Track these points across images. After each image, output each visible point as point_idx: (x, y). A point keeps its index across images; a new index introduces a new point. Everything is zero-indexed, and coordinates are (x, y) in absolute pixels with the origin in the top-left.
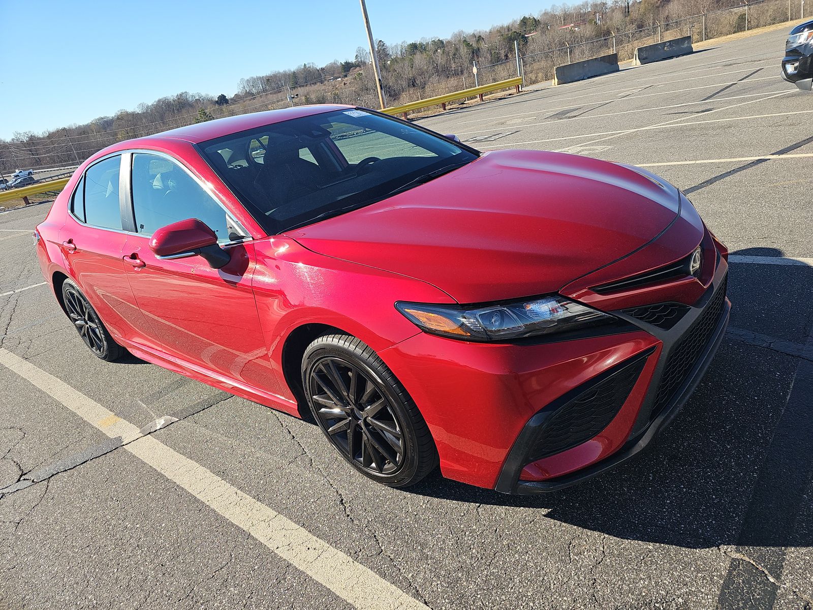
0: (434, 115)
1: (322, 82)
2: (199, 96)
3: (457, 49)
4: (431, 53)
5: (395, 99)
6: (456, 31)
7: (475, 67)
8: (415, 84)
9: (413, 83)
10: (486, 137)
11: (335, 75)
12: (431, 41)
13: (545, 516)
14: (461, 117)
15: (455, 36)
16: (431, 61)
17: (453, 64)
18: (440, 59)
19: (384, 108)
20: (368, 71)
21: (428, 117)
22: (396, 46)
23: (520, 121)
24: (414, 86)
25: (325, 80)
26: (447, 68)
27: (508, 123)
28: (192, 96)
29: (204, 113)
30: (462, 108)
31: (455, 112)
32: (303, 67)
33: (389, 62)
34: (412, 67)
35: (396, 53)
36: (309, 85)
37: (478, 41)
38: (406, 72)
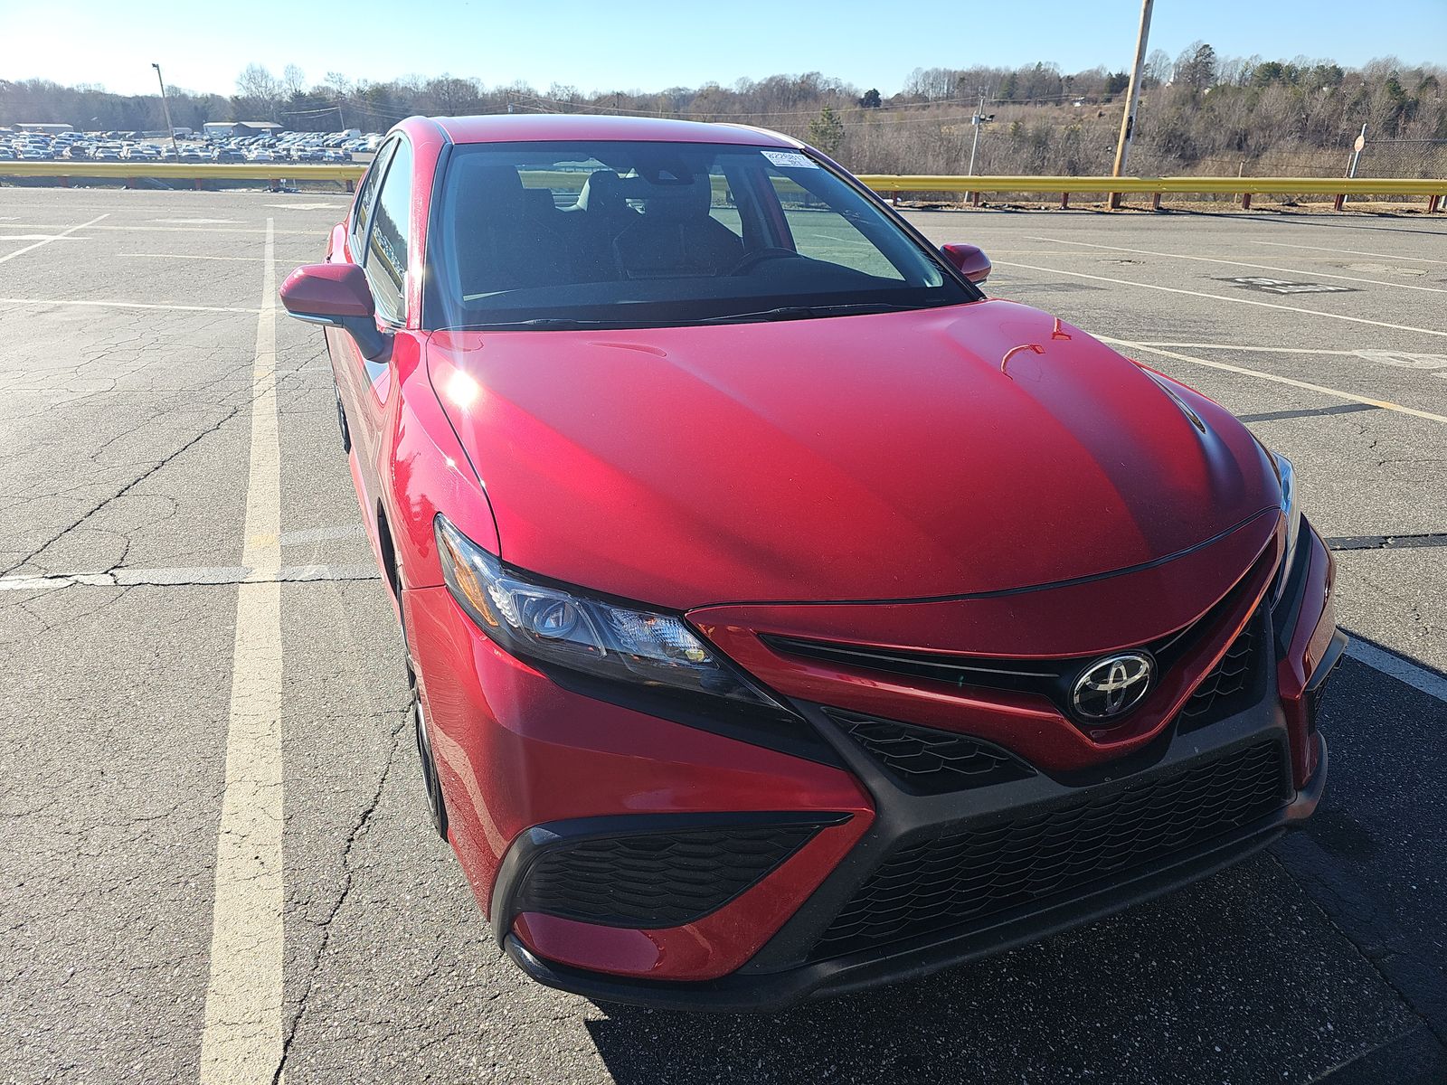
0: (1217, 212)
1: (1058, 103)
2: (836, 83)
3: (1365, 94)
4: (1306, 89)
5: (1187, 165)
6: (1381, 56)
7: (1361, 137)
8: (1244, 146)
9: (1239, 142)
10: (1276, 282)
11: (1088, 95)
12: (1316, 65)
13: (587, 1023)
14: (1270, 231)
15: (1375, 65)
16: (1299, 106)
17: (1345, 122)
18: (1320, 106)
19: (1119, 174)
20: (1156, 100)
21: (1202, 214)
22: (1236, 62)
23: (1382, 269)
24: (1240, 148)
25: (1067, 100)
26: (1328, 126)
27: (1354, 267)
28: (826, 82)
29: (830, 115)
30: (1284, 214)
31: (1265, 217)
32: (1033, 68)
33: (1207, 91)
34: (1252, 111)
35: (1231, 76)
36: (1031, 104)
37: (1422, 87)
38: (1235, 118)
